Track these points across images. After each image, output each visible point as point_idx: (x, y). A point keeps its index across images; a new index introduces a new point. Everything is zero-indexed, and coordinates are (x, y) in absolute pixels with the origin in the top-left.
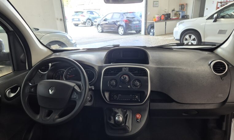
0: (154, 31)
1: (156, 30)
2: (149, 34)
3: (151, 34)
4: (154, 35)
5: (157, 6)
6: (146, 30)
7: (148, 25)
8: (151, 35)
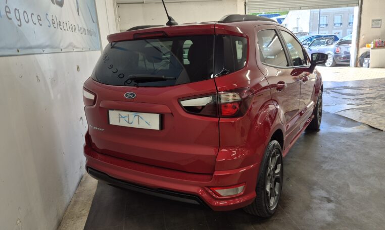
0: (368, 61)
1: (372, 60)
2: (361, 66)
3: (364, 65)
4: (368, 67)
5: (380, 26)
6: (357, 60)
7: (360, 54)
8: (365, 67)
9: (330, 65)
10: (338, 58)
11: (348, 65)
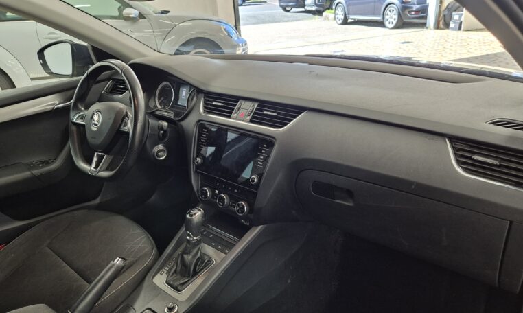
0: (460, 17)
1: (466, 15)
2: (447, 26)
3: (452, 25)
4: (460, 28)
7: (445, 4)
8: (452, 29)
9: (392, 26)
10: (407, 12)
11: (424, 25)
